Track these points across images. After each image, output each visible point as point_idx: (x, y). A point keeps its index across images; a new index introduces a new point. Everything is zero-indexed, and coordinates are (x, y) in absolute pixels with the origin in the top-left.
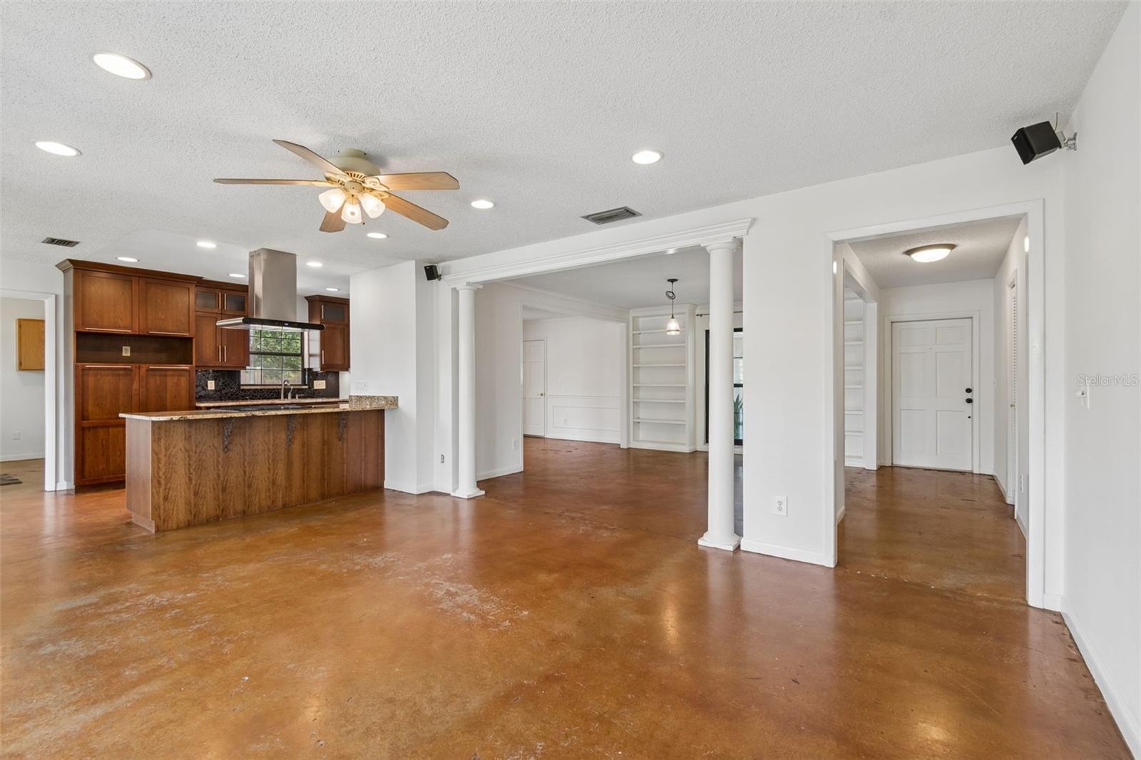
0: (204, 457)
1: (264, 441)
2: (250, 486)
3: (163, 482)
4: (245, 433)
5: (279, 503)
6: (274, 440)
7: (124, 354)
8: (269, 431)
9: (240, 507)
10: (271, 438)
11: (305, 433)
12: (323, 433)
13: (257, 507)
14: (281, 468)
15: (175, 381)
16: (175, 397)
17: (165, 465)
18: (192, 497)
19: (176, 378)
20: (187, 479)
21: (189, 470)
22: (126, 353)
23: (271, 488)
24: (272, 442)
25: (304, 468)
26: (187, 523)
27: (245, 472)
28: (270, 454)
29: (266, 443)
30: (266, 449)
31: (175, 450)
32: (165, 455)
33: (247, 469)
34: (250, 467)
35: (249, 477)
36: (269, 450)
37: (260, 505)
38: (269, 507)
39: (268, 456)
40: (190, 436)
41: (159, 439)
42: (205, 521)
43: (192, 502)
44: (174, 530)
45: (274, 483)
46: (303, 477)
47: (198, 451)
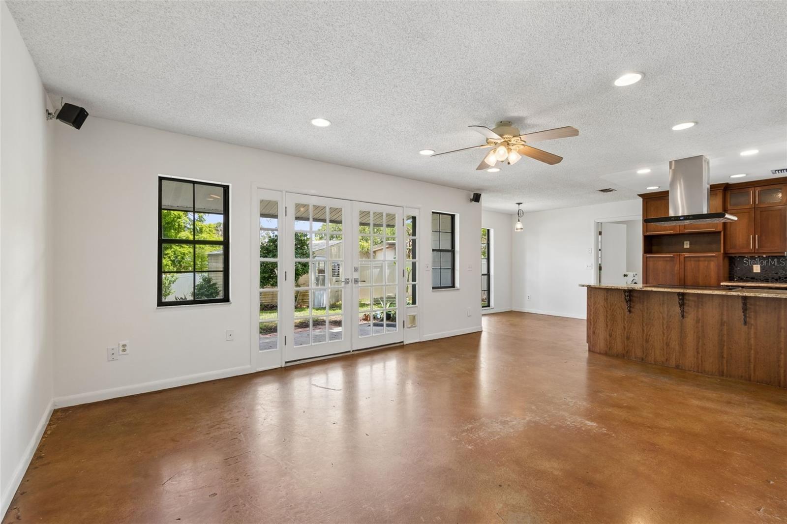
0: (615, 313)
1: (660, 311)
2: (647, 341)
3: (592, 323)
4: (643, 302)
5: (673, 363)
6: (668, 311)
7: (685, 247)
8: (663, 304)
9: (639, 353)
10: (666, 309)
11: (700, 310)
12: (722, 314)
13: (653, 359)
14: (674, 335)
15: (706, 264)
16: (706, 276)
17: (594, 313)
18: (608, 336)
19: (707, 262)
20: (605, 325)
21: (606, 320)
22: (687, 246)
23: (665, 348)
24: (666, 313)
25: (699, 342)
26: (605, 352)
27: (643, 330)
28: (665, 322)
29: (661, 313)
30: (661, 317)
31: (599, 306)
32: (593, 308)
33: (645, 329)
34: (647, 328)
35: (647, 335)
36: (663, 318)
37: (655, 359)
38: (663, 362)
39: (663, 323)
40: (607, 299)
41: (591, 298)
42: (616, 355)
43: (608, 340)
44: (597, 353)
45: (668, 345)
46: (697, 349)
47: (612, 309)
